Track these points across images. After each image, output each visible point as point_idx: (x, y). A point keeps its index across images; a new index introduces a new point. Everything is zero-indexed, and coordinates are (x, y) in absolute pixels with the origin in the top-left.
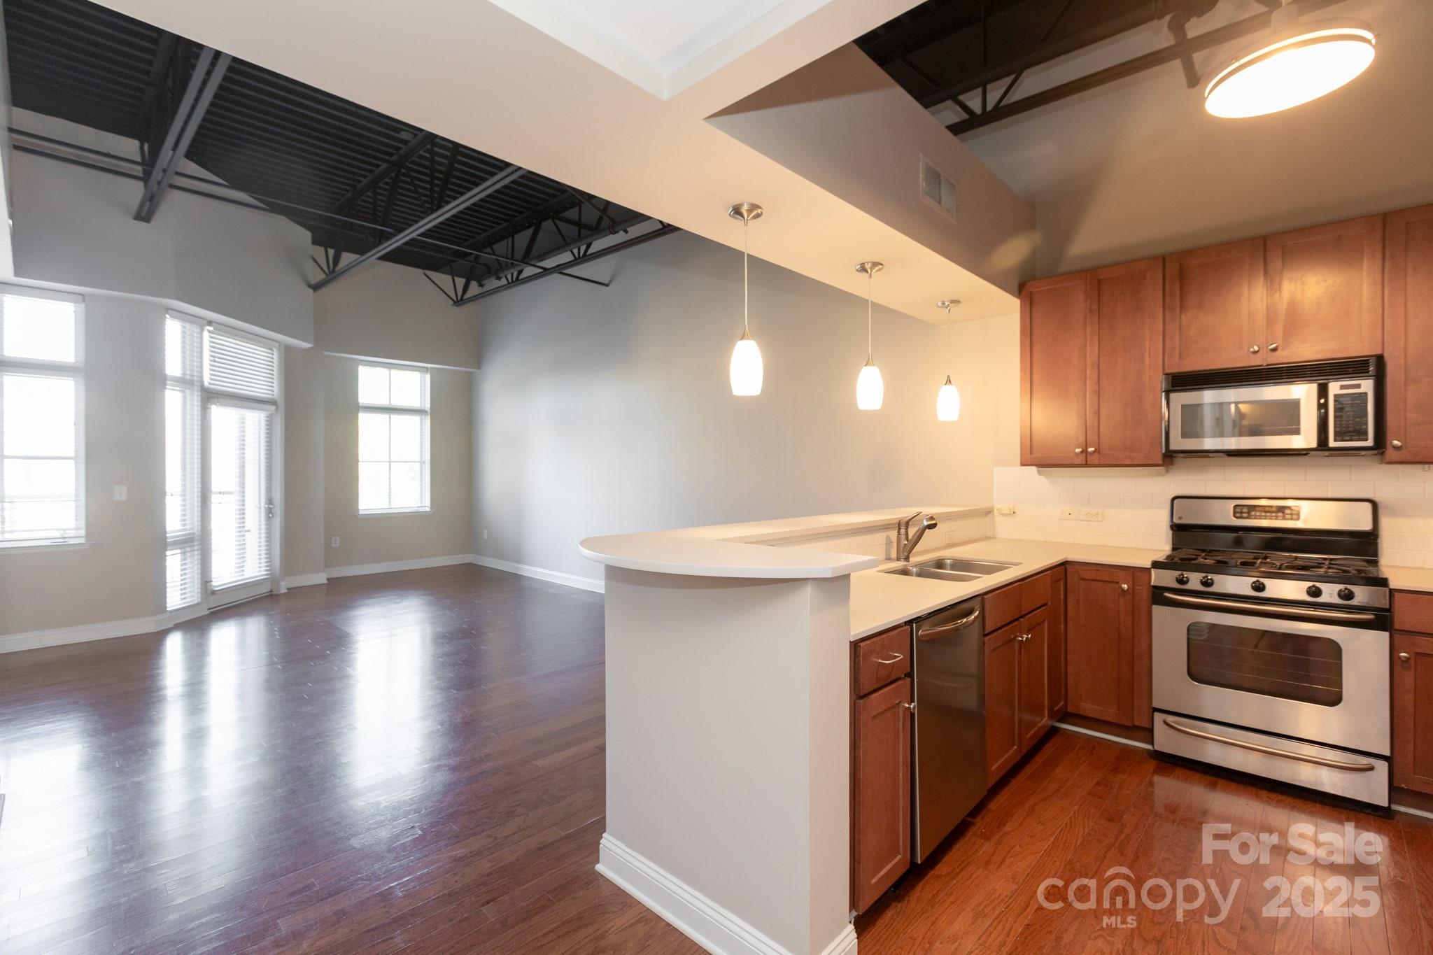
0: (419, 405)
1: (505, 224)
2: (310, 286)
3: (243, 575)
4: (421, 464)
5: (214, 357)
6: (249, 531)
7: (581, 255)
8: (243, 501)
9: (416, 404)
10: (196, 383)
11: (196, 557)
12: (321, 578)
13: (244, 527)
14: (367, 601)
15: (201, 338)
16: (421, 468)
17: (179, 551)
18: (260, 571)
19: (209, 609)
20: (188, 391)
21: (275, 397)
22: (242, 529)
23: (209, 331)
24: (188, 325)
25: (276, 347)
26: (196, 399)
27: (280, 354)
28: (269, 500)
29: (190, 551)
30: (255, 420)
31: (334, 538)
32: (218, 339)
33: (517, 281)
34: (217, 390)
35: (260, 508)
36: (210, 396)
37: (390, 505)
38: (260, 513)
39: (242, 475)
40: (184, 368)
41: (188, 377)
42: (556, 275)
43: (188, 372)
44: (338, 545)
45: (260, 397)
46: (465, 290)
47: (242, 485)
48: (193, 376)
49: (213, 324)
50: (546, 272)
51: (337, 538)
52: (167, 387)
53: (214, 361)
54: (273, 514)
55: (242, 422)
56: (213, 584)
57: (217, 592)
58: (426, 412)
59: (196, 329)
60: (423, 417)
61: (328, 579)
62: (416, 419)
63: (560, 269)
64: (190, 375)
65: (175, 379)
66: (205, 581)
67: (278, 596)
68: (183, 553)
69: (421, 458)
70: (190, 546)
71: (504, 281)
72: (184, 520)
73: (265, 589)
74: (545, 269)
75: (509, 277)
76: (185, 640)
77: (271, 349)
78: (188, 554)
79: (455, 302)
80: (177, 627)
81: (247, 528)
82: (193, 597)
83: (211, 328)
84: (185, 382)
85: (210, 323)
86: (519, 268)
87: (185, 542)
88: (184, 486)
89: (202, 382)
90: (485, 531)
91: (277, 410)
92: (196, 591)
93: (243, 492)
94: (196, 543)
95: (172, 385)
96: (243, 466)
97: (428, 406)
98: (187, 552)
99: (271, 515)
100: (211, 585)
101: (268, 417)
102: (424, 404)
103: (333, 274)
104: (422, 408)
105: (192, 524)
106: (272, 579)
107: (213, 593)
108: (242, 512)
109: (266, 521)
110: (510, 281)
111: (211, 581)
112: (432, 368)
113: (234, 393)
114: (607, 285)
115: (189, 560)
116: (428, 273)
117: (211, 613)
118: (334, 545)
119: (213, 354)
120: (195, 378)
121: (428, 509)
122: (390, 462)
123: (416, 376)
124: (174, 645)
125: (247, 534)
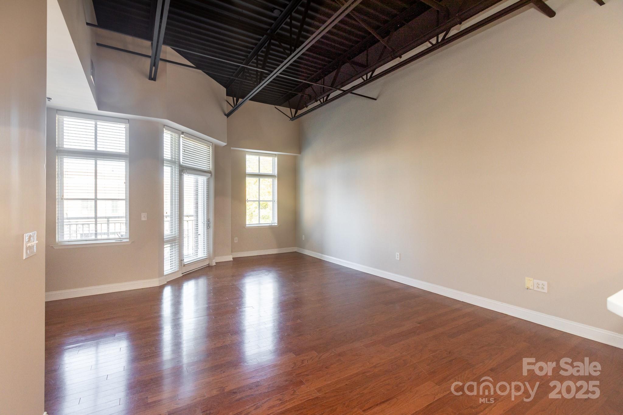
0: (272, 173)
1: (319, 71)
2: (225, 115)
3: (197, 256)
4: (273, 202)
5: (185, 150)
6: (200, 235)
7: (368, 78)
8: (197, 220)
9: (270, 172)
10: (177, 162)
11: (177, 248)
12: (230, 258)
13: (198, 233)
14: (252, 273)
15: (179, 140)
16: (273, 204)
17: (169, 245)
18: (204, 255)
19: (182, 274)
20: (173, 166)
21: (210, 170)
22: (197, 234)
23: (182, 137)
24: (173, 134)
25: (211, 145)
26: (177, 170)
27: (212, 148)
28: (208, 220)
29: (174, 245)
30: (202, 180)
31: (235, 238)
32: (186, 141)
33: (327, 102)
34: (186, 166)
35: (204, 224)
36: (183, 170)
37: (259, 222)
38: (204, 226)
39: (197, 207)
40: (172, 155)
41: (173, 160)
42: (349, 94)
43: (174, 157)
44: (237, 242)
45: (205, 170)
46: (296, 113)
47: (197, 212)
48: (176, 159)
49: (184, 133)
50: (345, 93)
51: (237, 238)
52: (164, 164)
53: (185, 152)
54: (210, 227)
55: (197, 182)
56: (185, 261)
57: (185, 265)
58: (276, 176)
59: (177, 135)
60: (274, 179)
61: (233, 258)
62: (270, 180)
63: (350, 91)
64: (174, 159)
65: (167, 160)
66: (181, 260)
67: (212, 266)
68: (172, 246)
69: (273, 199)
70: (174, 243)
71: (319, 103)
72: (172, 230)
73: (206, 263)
74: (344, 91)
75: (322, 100)
76: (172, 289)
77: (209, 147)
78: (174, 247)
79: (291, 119)
80: (169, 283)
81: (199, 233)
82: (176, 268)
83: (183, 136)
84: (173, 162)
85: (183, 133)
86: (328, 93)
87: (172, 241)
88: (172, 213)
89: (179, 162)
90: (303, 236)
91: (211, 176)
92: (177, 265)
93: (197, 216)
94: (177, 241)
95: (166, 163)
96: (197, 203)
97: (276, 173)
98: (173, 245)
99: (209, 227)
100: (184, 262)
101: (207, 179)
102: (275, 172)
103: (236, 107)
104: (274, 174)
105: (175, 232)
106: (209, 258)
107: (184, 265)
108: (197, 225)
109: (207, 230)
110: (322, 102)
111: (183, 260)
112: (278, 154)
113: (193, 168)
114: (375, 99)
115: (174, 250)
116: (276, 106)
117: (183, 275)
118: (235, 242)
119: (184, 148)
120: (177, 160)
121: (276, 224)
122: (259, 201)
123: (270, 159)
124: (167, 292)
125: (199, 236)
